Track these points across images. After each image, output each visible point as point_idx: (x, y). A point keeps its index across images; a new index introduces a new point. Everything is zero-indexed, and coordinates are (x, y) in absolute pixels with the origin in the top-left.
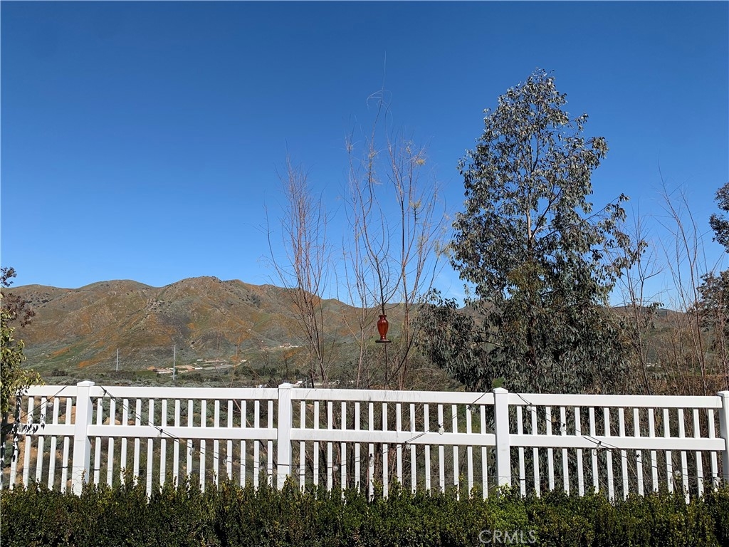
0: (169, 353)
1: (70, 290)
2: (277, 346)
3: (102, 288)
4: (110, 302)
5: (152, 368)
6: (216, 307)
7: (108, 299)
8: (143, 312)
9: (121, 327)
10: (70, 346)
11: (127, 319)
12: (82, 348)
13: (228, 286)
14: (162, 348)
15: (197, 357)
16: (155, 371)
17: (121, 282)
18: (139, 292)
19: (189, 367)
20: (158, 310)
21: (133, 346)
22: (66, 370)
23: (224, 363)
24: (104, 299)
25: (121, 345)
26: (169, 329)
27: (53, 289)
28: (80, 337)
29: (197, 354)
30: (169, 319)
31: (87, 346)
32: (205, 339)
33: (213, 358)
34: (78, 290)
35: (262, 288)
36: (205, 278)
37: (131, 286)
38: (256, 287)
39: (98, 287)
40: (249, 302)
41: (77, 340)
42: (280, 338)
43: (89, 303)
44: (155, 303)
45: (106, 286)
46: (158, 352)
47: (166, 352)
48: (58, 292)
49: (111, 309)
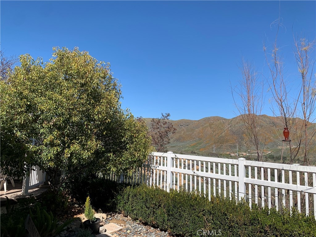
0: (235, 147)
1: (196, 121)
2: (286, 146)
3: (207, 120)
5: (228, 153)
7: (209, 124)
8: (223, 129)
9: (215, 135)
10: (197, 142)
11: (217, 132)
12: (201, 143)
13: (260, 117)
14: (232, 145)
15: (247, 149)
16: (230, 154)
17: (214, 117)
18: (222, 121)
19: (244, 154)
20: (230, 129)
21: (220, 143)
22: (196, 151)
25: (215, 143)
26: (235, 137)
27: (190, 120)
30: (234, 132)
31: (203, 142)
33: (255, 150)
34: (198, 121)
35: (277, 118)
37: (218, 119)
38: (274, 117)
39: (205, 120)
40: (271, 124)
41: (199, 140)
43: (202, 126)
44: (228, 126)
45: (209, 119)
48: (191, 122)
49: (211, 128)
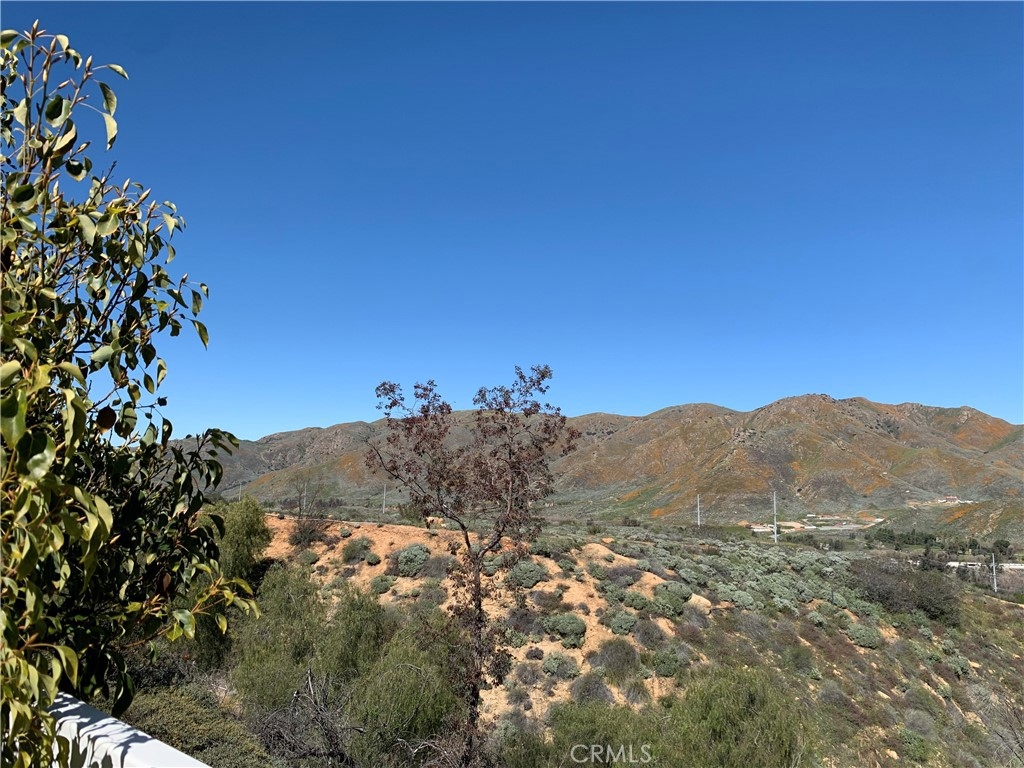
0: (767, 503)
1: (637, 419)
2: (932, 499)
3: (672, 415)
4: (685, 433)
5: (743, 523)
6: (831, 438)
7: (682, 429)
8: (727, 445)
9: (701, 465)
10: (640, 489)
11: (707, 455)
12: (655, 491)
13: (846, 406)
14: (756, 496)
15: (806, 510)
16: (749, 527)
17: (696, 406)
18: (721, 419)
19: (797, 525)
20: (748, 443)
21: (718, 492)
22: (638, 519)
23: (849, 522)
24: (676, 430)
25: (702, 490)
26: (764, 469)
27: (618, 417)
28: (652, 478)
29: (807, 506)
30: (763, 455)
31: (660, 489)
32: (817, 484)
33: (831, 514)
34: (645, 419)
35: (901, 408)
36: (811, 397)
37: (711, 411)
38: (891, 407)
39: (668, 414)
40: (881, 430)
41: (648, 481)
42: (937, 486)
43: (659, 435)
44: (742, 434)
45: (676, 413)
46: (752, 502)
47: (762, 502)
48: (622, 421)
49: (686, 441)
